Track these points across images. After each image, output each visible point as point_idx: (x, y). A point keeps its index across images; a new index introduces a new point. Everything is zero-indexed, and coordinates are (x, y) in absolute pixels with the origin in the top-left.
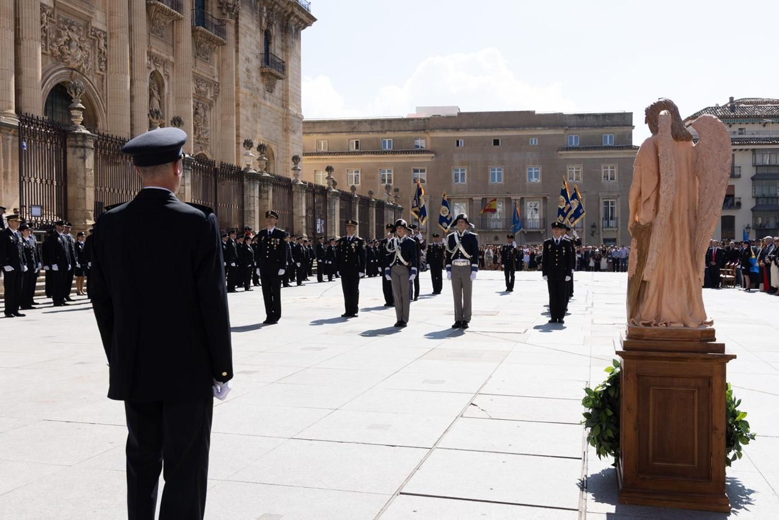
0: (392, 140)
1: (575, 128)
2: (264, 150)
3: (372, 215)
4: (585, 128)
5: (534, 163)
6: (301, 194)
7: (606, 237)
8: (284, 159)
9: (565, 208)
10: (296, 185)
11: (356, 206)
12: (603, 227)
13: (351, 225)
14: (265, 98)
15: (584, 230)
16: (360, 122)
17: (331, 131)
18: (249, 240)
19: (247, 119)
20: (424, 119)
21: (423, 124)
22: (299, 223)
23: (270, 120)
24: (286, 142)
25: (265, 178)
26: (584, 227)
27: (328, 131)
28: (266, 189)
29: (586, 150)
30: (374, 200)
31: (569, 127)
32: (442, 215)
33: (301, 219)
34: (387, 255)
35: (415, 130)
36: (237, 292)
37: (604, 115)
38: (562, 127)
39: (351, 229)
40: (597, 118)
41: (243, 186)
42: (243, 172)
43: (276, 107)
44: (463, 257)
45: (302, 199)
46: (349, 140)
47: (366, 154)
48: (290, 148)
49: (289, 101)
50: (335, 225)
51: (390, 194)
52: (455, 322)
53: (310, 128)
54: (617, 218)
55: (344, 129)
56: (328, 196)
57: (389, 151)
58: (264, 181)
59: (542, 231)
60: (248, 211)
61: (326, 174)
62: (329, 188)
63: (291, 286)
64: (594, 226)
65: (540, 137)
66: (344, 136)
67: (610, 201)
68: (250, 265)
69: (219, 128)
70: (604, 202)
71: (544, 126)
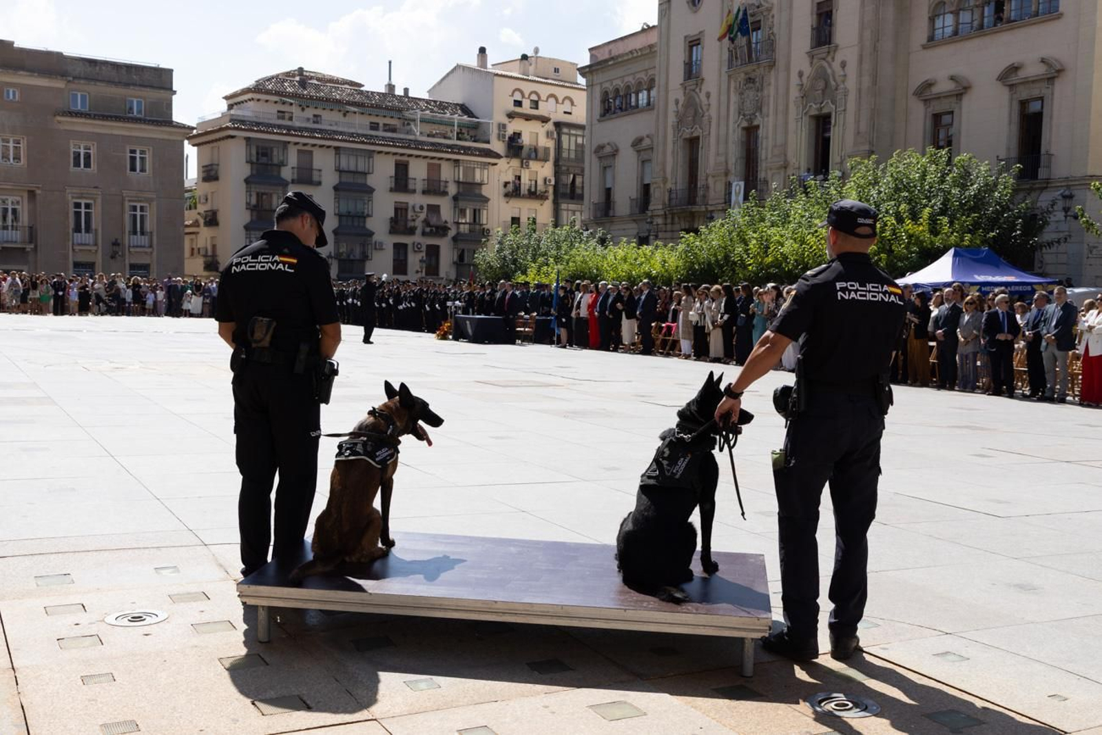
1: (82, 82)
4: (98, 83)
5: (13, 132)
7: (135, 261)
12: (129, 246)
15: (100, 248)
26: (100, 242)
29: (103, 120)
31: (74, 78)
37: (130, 68)
38: (62, 76)
40: (117, 70)
54: (151, 233)
59: (29, 247)
64: (116, 244)
65: (24, 88)
67: (138, 205)
70: (130, 206)
71: (32, 70)
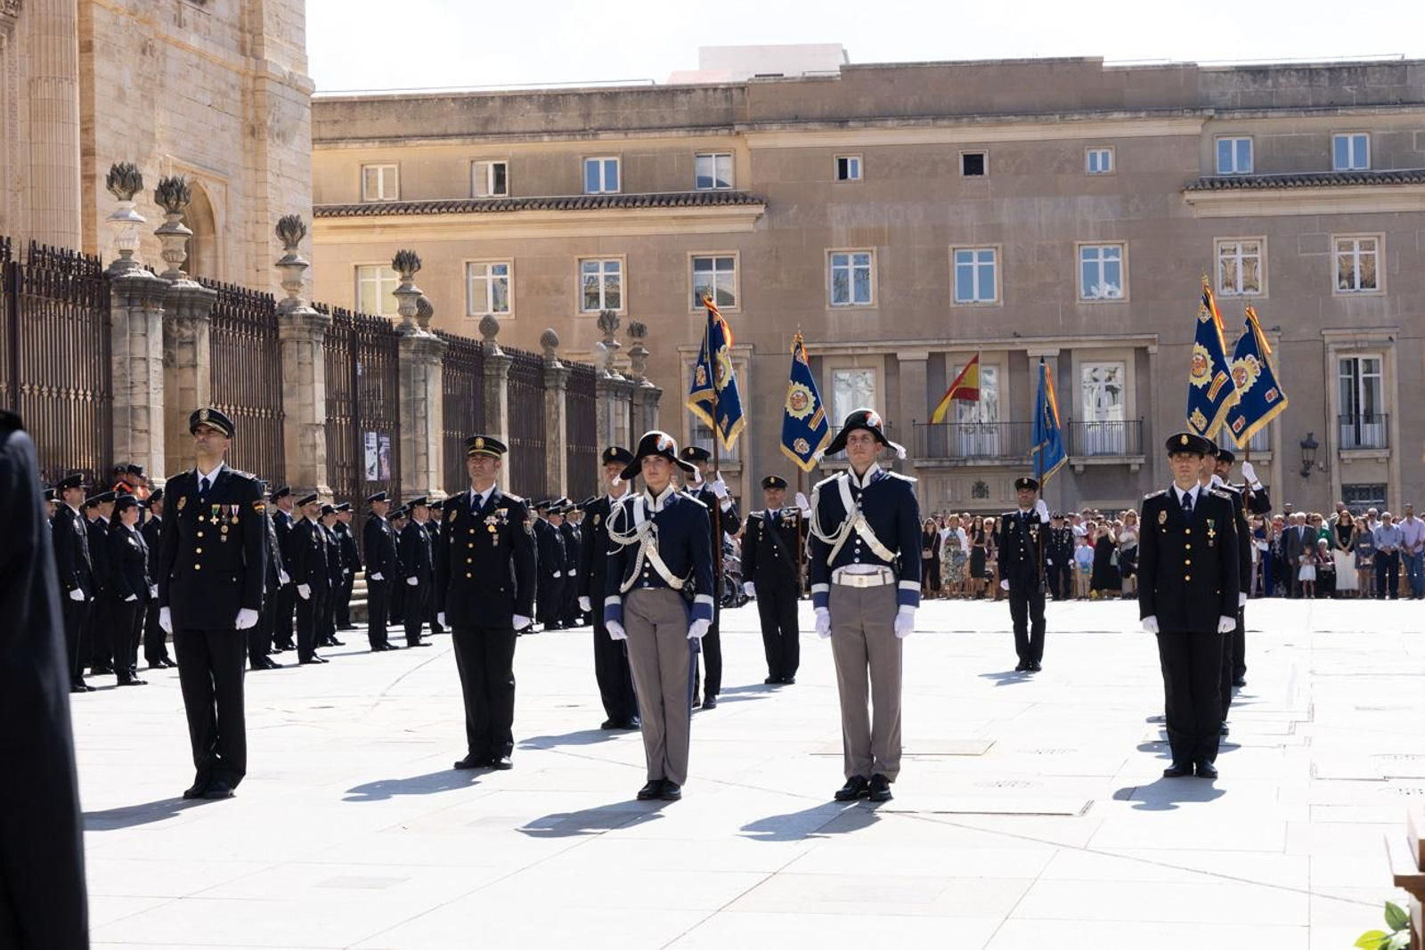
0: (618, 159)
1: (1237, 115)
2: (179, 199)
3: (554, 416)
4: (1271, 114)
5: (1104, 235)
6: (309, 346)
7: (1350, 480)
8: (250, 227)
9: (1209, 384)
10: (291, 317)
11: (498, 386)
12: (1340, 448)
13: (484, 455)
14: (180, 23)
15: (1279, 457)
16: (509, 100)
17: (410, 130)
18: (130, 509)
19: (121, 95)
20: (729, 89)
21: (724, 106)
22: (302, 446)
23: (199, 97)
24: (256, 170)
25: (186, 295)
26: (1278, 448)
27: (401, 133)
28: (187, 333)
29: (1277, 187)
30: (559, 365)
31: (1217, 110)
32: (792, 413)
33: (310, 434)
34: (608, 553)
35: (698, 127)
36: (91, 689)
37: (1336, 71)
38: (1194, 110)
39: (482, 467)
40: (1311, 80)
41: (108, 323)
42: (107, 276)
43: (221, 54)
44: (869, 557)
45: (312, 364)
46: (472, 162)
47: (532, 208)
48: (270, 192)
49: (265, 29)
50: (427, 454)
51: (615, 342)
52: (845, 781)
53: (336, 122)
54: (1388, 416)
55: (456, 122)
56: (402, 355)
57: (610, 200)
58: (179, 307)
59: (1136, 462)
60: (125, 409)
61: (396, 279)
62: (406, 326)
63: (280, 666)
64: (1309, 444)
65: (1122, 146)
66: (456, 150)
67: (1361, 357)
68: (134, 597)
69: (21, 129)
70: (1342, 361)
71: (1135, 108)
